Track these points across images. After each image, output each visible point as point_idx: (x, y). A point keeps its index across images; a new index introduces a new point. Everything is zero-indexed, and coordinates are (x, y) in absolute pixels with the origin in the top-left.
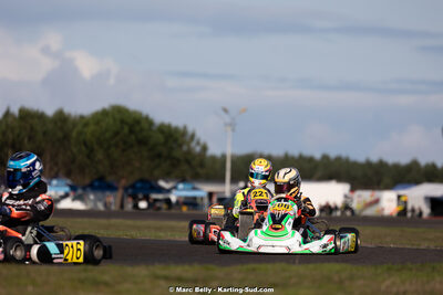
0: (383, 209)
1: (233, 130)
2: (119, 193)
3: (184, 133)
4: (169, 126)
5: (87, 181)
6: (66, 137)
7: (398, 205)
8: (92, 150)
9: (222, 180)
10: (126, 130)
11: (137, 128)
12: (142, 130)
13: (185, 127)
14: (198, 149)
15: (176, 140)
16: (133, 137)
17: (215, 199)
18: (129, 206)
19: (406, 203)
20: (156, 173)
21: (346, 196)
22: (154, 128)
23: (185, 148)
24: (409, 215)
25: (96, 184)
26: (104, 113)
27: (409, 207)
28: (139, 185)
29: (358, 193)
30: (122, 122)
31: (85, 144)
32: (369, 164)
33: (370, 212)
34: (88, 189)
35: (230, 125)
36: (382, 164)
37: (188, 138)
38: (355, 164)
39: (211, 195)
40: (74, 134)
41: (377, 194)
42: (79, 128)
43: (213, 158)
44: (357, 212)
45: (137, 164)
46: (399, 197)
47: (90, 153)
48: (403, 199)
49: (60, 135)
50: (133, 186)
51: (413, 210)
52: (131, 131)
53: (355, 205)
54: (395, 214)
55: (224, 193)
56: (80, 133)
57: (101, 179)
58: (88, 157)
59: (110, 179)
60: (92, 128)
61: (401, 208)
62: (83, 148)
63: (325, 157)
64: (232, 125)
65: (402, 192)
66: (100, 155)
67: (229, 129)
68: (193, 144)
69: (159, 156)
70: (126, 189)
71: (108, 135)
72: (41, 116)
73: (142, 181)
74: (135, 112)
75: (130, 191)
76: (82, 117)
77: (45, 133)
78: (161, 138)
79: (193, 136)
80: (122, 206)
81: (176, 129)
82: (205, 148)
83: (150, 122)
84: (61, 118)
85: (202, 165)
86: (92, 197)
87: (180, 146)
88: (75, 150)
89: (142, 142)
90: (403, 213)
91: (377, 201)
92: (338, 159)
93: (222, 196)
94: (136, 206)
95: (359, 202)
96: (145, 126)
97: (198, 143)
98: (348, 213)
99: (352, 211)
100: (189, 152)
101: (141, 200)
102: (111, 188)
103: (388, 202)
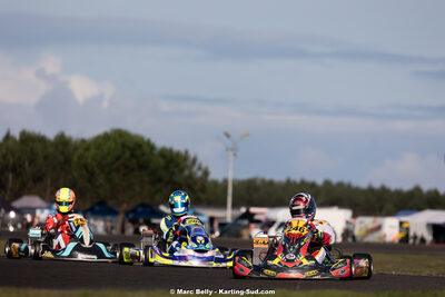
0: (385, 236)
1: (235, 155)
2: (120, 218)
3: (186, 157)
4: (171, 151)
5: (88, 206)
6: (67, 161)
7: (400, 231)
8: (92, 174)
9: (223, 205)
10: (128, 154)
11: (138, 153)
12: (143, 154)
13: (187, 152)
14: (199, 174)
15: (177, 165)
16: (134, 161)
17: (216, 225)
18: (130, 230)
19: (408, 229)
20: (158, 197)
21: (347, 222)
22: (156, 152)
23: (186, 173)
24: (411, 241)
25: (97, 208)
26: (106, 137)
27: (411, 234)
28: (140, 210)
29: (360, 219)
30: (123, 146)
31: (86, 168)
32: (371, 190)
33: (372, 238)
34: (89, 213)
35: (232, 150)
36: (384, 191)
37: (189, 163)
38: (357, 191)
39: (212, 220)
40: (75, 158)
41: (379, 220)
42: (80, 151)
43: (215, 183)
44: (358, 239)
45: (138, 189)
46: (401, 223)
47: (91, 177)
48: (405, 225)
49: (61, 158)
50: (134, 211)
51: (415, 237)
52: (133, 155)
53: (357, 232)
54: (397, 241)
55: (225, 218)
56: (80, 157)
57: (102, 203)
58: (90, 181)
59: (111, 203)
60: (93, 152)
61: (403, 235)
62: (84, 172)
63: (327, 183)
64: (233, 150)
65: (404, 219)
66: (101, 180)
67: (231, 153)
68: (195, 169)
69: (160, 180)
70: (127, 214)
71: (109, 159)
72: (42, 140)
73: (142, 205)
74: (137, 136)
75: (131, 216)
76: (83, 141)
77: (46, 157)
78: (162, 162)
79: (194, 160)
80: (123, 231)
81: (178, 154)
82: (206, 173)
83: (151, 146)
84: (62, 141)
85: (203, 190)
86: (92, 221)
87: (182, 170)
88: (75, 174)
89: (143, 167)
90: (405, 239)
91: (379, 228)
92: (340, 185)
93: (223, 221)
94: (137, 231)
95: (361, 229)
96: (147, 150)
97: (200, 168)
98: (350, 240)
99: (354, 238)
100: (191, 176)
101: (142, 224)
102: (112, 212)
103: (390, 228)
